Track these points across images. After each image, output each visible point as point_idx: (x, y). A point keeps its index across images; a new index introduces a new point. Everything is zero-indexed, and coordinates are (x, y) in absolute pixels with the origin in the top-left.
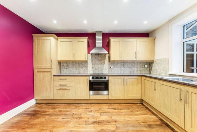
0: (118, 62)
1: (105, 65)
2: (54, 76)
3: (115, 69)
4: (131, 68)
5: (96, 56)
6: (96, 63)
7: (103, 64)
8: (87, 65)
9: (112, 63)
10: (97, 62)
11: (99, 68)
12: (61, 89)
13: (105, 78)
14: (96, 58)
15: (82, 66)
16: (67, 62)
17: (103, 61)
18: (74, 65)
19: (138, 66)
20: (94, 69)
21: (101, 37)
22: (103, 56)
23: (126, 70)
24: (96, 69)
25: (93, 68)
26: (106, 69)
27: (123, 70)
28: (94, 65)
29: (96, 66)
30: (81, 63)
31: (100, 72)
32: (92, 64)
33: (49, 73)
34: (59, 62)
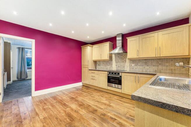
0: (139, 60)
1: (126, 63)
2: (89, 70)
3: (136, 67)
4: (156, 66)
5: (119, 56)
6: (118, 61)
7: (125, 62)
8: (112, 63)
9: (133, 61)
10: (120, 60)
11: (121, 65)
12: (92, 79)
13: (119, 74)
14: (118, 57)
15: (109, 64)
16: (99, 61)
17: (124, 59)
18: (104, 63)
19: (168, 64)
20: (117, 67)
21: (121, 38)
22: (125, 55)
23: (150, 68)
24: (119, 67)
25: (116, 65)
26: (127, 67)
27: (146, 68)
28: (117, 63)
29: (118, 64)
30: (108, 62)
31: (122, 69)
32: (116, 63)
33: (87, 68)
34: (94, 61)
